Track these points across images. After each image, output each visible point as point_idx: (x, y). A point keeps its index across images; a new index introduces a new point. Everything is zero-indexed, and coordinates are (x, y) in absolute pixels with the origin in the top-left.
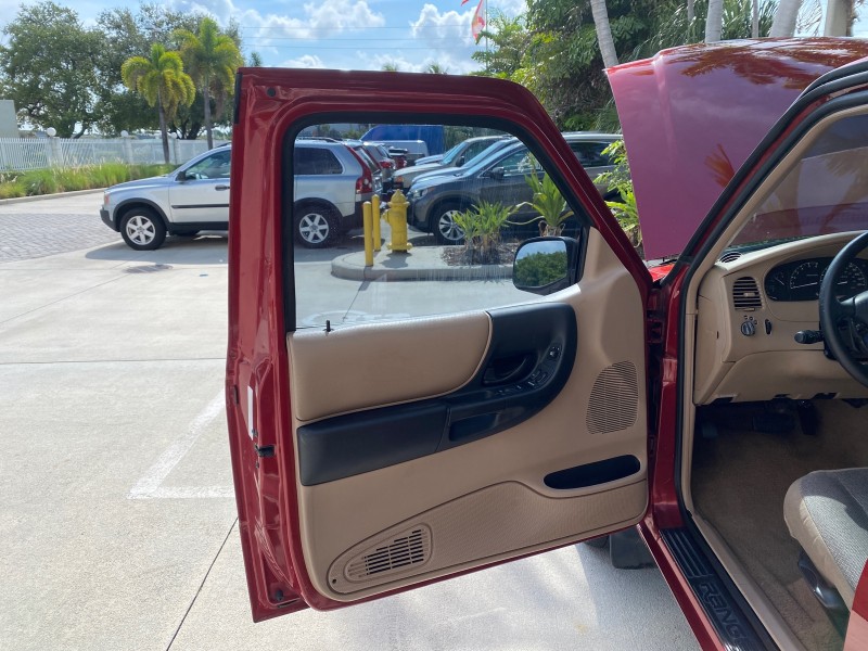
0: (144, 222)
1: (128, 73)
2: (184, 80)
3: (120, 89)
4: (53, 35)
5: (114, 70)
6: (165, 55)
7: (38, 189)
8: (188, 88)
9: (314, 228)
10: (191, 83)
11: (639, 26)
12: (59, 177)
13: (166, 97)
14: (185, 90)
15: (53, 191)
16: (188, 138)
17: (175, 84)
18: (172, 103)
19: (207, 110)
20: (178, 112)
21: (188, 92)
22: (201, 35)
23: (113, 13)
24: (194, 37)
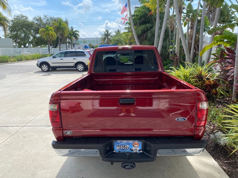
0: (45, 66)
1: (41, 32)
2: (54, 34)
3: (38, 35)
4: (22, 23)
5: (37, 31)
6: (50, 28)
7: (20, 60)
8: (55, 36)
9: (80, 67)
10: (56, 35)
11: (151, 26)
12: (24, 57)
13: (49, 38)
14: (54, 36)
15: (23, 60)
16: (55, 48)
17: (52, 35)
18: (51, 39)
19: (59, 41)
20: (52, 41)
21: (55, 37)
22: (58, 22)
23: (37, 17)
24: (56, 23)
